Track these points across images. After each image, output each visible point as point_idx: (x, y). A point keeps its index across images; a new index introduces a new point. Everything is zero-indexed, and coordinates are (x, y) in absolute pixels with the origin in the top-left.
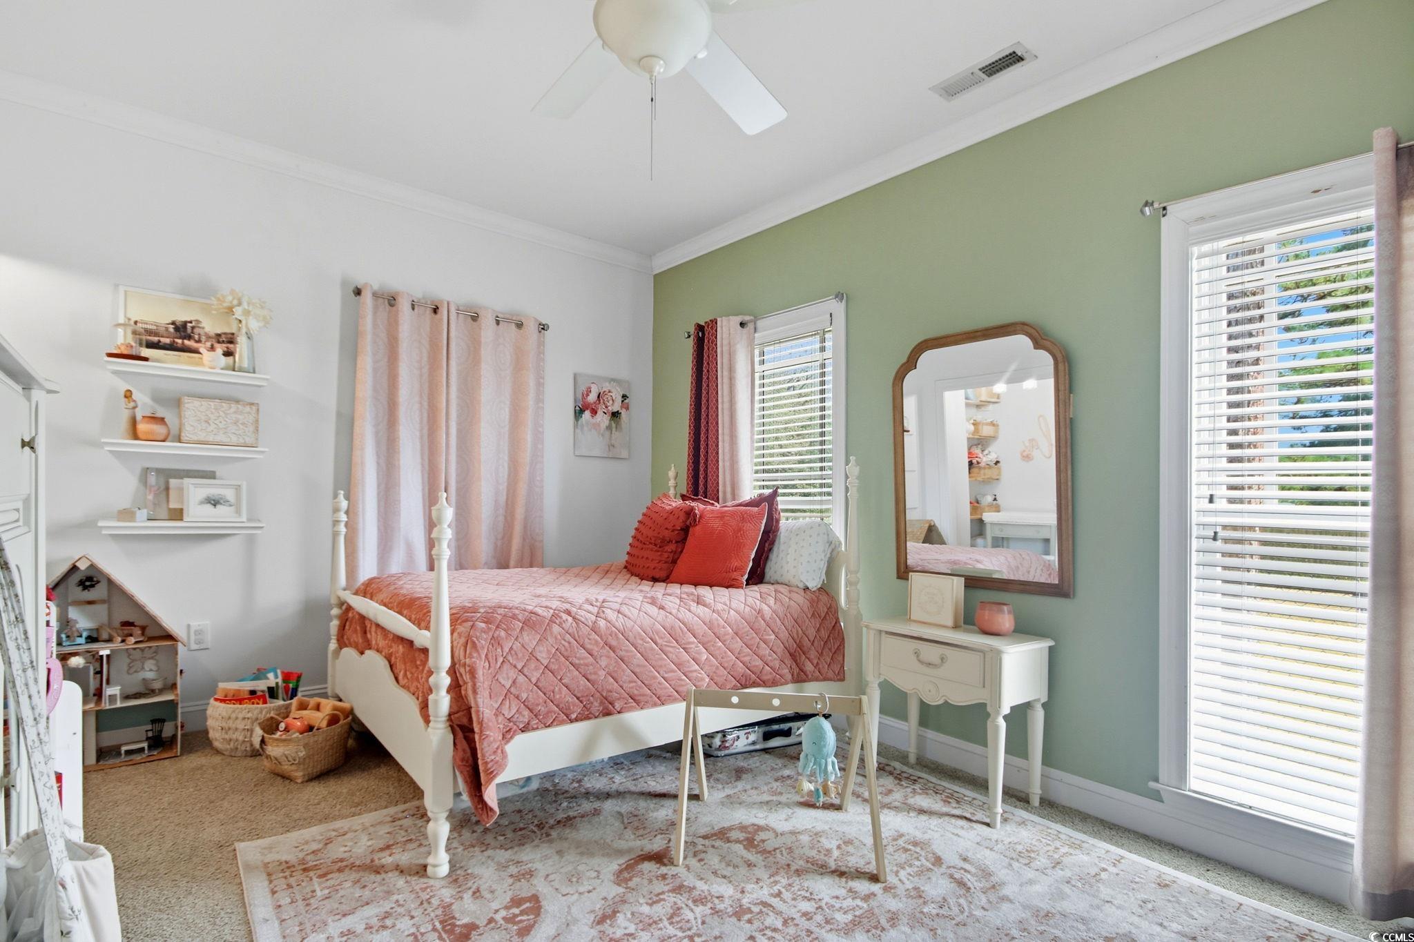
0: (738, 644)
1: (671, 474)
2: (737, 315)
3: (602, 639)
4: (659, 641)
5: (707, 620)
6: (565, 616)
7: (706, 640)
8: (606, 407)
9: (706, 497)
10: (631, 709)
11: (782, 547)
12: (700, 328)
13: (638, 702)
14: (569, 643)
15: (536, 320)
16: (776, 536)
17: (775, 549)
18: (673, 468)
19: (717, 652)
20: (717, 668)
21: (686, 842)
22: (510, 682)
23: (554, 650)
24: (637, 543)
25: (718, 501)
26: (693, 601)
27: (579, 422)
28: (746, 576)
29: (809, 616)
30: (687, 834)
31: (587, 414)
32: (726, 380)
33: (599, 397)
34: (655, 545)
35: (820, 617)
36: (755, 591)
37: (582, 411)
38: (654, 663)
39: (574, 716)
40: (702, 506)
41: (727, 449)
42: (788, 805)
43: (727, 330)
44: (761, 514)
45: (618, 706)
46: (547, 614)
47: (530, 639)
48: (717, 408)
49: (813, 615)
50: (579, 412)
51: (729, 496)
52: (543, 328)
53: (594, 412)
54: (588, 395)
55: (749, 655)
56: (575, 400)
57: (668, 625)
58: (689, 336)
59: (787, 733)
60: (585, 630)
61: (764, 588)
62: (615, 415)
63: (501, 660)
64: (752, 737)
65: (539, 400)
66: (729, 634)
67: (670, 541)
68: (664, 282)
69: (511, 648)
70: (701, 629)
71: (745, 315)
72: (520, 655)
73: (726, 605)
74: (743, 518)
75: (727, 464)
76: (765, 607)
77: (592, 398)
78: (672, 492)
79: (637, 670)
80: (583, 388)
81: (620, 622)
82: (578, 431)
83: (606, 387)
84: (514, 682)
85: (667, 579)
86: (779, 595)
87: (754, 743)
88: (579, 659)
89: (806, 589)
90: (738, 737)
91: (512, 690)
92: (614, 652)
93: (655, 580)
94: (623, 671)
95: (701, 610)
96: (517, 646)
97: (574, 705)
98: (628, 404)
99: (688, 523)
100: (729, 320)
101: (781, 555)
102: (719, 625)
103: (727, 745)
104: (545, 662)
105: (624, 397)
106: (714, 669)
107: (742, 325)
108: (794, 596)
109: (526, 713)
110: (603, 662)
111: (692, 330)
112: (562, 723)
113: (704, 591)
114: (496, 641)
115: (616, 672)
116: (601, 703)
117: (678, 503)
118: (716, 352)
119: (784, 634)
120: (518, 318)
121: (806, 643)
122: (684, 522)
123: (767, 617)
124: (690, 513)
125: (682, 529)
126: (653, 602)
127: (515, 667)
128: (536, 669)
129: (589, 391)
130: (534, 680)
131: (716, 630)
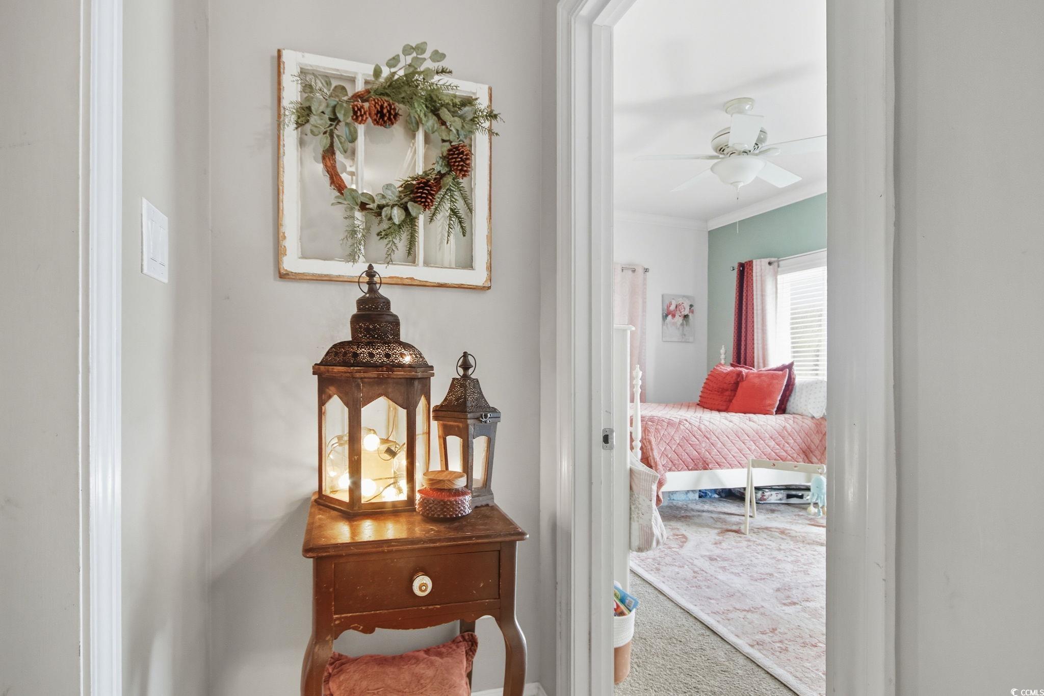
0: (772, 443)
1: (722, 351)
2: (767, 258)
3: (703, 433)
4: (730, 437)
5: (755, 429)
6: (685, 422)
7: (755, 439)
8: (681, 313)
9: (746, 365)
10: (716, 468)
11: (797, 394)
12: (742, 265)
13: (720, 465)
14: (688, 434)
15: (642, 266)
16: (793, 387)
17: (793, 395)
18: (723, 348)
19: (761, 446)
20: (761, 454)
21: (749, 529)
22: (664, 449)
23: (681, 437)
24: (706, 391)
25: (754, 367)
26: (747, 419)
27: (666, 322)
28: (775, 409)
29: (815, 432)
30: (749, 527)
31: (670, 317)
32: (759, 297)
33: (676, 307)
34: (718, 392)
35: (822, 433)
36: (781, 417)
37: (667, 315)
38: (728, 448)
39: (690, 468)
40: (747, 371)
41: (760, 338)
42: (803, 524)
43: (759, 268)
44: (784, 376)
45: (710, 466)
46: (678, 421)
47: (672, 431)
48: (753, 313)
49: (817, 432)
50: (665, 317)
51: (761, 365)
52: (646, 270)
53: (674, 316)
54: (670, 306)
55: (778, 449)
56: (663, 310)
57: (735, 430)
58: (734, 270)
59: (801, 497)
60: (695, 429)
61: (786, 416)
62: (686, 317)
63: (660, 438)
64: (780, 496)
65: (644, 311)
66: (766, 437)
67: (727, 390)
68: (714, 236)
69: (664, 434)
70: (752, 433)
71: (771, 257)
72: (668, 437)
73: (765, 422)
74: (773, 377)
75: (760, 346)
76: (788, 426)
77: (672, 308)
78: (723, 362)
79: (720, 450)
80: (667, 302)
81: (711, 427)
82: (664, 327)
83: (680, 301)
84: (665, 449)
85: (726, 410)
86: (796, 420)
87: (780, 499)
88: (692, 441)
89: (813, 417)
90: (772, 495)
91: (665, 452)
92: (708, 440)
93: (719, 411)
94: (713, 449)
95: (751, 424)
96: (666, 433)
97: (691, 463)
98: (693, 310)
99: (739, 380)
100: (761, 261)
101: (797, 398)
102: (761, 432)
103: (765, 497)
104: (678, 442)
105: (691, 306)
106: (759, 454)
107: (770, 263)
108: (806, 421)
109: (670, 463)
110: (704, 445)
111: (736, 266)
112: (685, 470)
113: (752, 416)
114: (657, 430)
115: (710, 450)
116: (703, 464)
117: (730, 369)
118: (752, 280)
119: (799, 440)
120: (632, 267)
121: (813, 447)
122: (737, 379)
123: (789, 431)
124: (739, 374)
125: (734, 383)
126: (726, 419)
127: (666, 442)
128: (674, 444)
129: (671, 304)
130: (673, 449)
131: (760, 435)
